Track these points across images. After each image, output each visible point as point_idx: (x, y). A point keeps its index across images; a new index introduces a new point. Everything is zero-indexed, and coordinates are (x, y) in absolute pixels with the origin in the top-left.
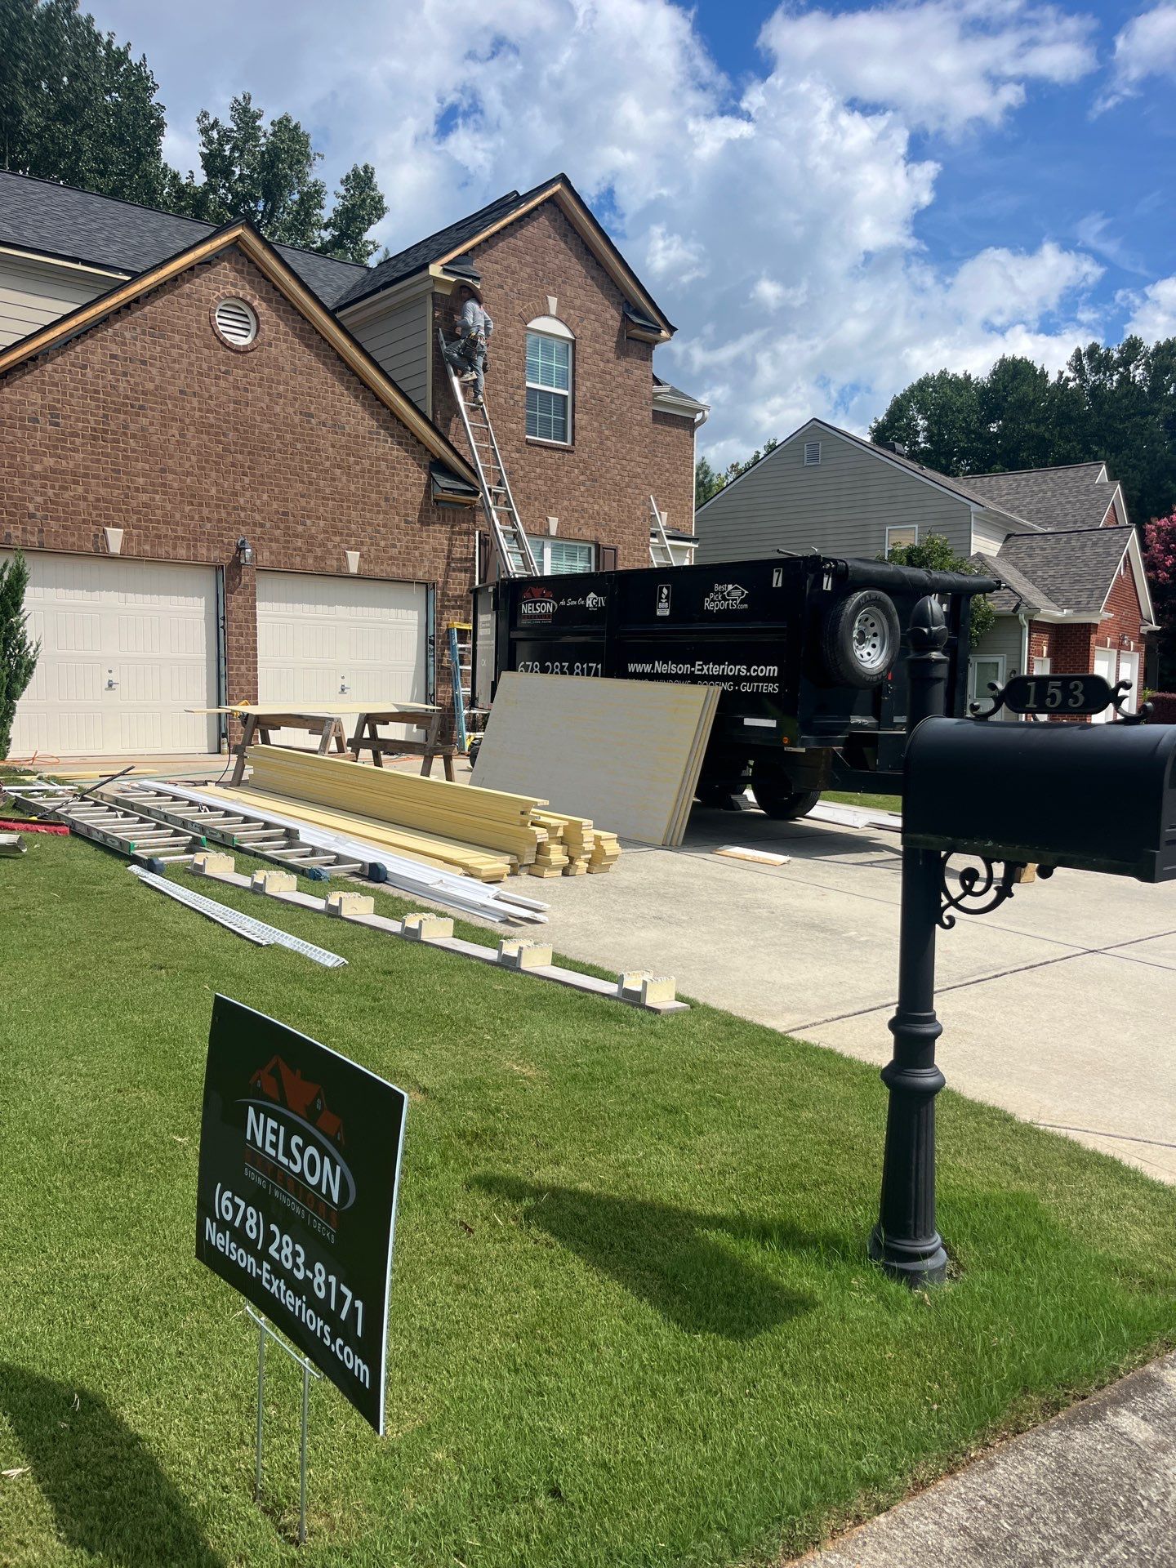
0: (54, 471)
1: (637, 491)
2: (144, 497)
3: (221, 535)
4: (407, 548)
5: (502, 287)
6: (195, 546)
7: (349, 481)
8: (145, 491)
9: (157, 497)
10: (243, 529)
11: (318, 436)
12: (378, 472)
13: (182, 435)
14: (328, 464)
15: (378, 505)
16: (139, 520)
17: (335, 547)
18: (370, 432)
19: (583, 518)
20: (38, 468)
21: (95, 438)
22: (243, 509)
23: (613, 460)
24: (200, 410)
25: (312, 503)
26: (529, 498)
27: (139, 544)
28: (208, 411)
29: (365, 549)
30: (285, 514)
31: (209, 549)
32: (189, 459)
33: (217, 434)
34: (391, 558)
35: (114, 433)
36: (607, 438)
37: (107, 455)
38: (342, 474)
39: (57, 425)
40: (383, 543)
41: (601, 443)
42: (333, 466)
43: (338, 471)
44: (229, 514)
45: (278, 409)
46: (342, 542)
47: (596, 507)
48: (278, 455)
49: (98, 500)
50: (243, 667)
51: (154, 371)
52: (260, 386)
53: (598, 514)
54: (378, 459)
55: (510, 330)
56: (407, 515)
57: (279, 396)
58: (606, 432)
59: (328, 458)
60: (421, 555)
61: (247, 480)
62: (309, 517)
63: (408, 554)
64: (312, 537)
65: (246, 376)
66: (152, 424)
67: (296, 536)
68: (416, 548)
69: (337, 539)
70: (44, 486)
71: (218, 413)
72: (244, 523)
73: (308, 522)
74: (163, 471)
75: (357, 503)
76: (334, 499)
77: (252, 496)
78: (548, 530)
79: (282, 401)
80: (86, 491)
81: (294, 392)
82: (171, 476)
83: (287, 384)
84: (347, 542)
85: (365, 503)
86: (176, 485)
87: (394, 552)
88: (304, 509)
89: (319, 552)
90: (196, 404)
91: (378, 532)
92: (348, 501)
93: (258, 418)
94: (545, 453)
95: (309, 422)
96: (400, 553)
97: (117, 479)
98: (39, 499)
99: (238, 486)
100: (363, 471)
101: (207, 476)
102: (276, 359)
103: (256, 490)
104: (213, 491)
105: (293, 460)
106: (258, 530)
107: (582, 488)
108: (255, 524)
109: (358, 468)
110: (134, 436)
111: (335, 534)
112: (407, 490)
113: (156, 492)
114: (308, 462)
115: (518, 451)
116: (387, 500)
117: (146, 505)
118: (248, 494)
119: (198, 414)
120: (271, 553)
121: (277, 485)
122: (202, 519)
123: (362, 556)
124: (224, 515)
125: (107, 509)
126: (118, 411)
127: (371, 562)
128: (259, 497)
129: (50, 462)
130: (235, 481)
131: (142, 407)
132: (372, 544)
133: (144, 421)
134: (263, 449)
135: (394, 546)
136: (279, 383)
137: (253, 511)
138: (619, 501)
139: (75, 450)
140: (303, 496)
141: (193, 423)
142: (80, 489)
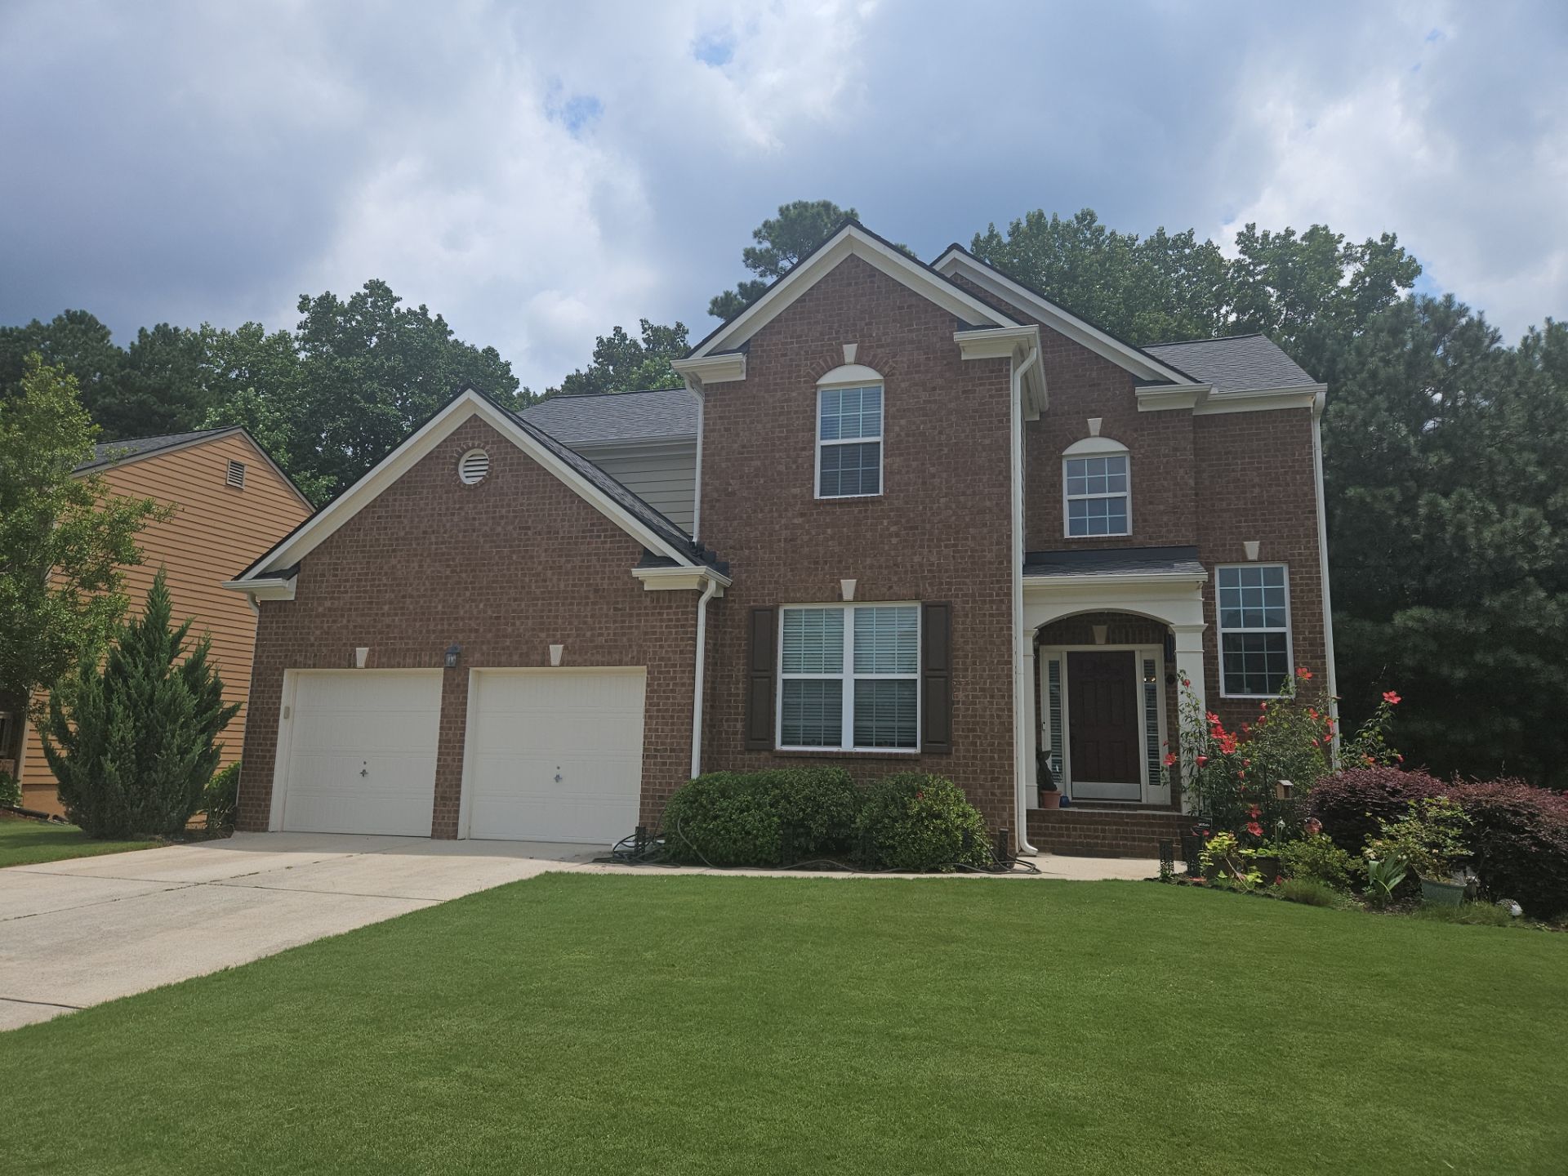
0: (330, 609)
1: (985, 530)
2: (387, 620)
3: (442, 643)
4: (615, 634)
5: (785, 355)
6: (420, 655)
7: (559, 580)
8: (389, 615)
9: (397, 618)
10: (460, 636)
11: (533, 545)
12: (588, 567)
13: (421, 566)
14: (540, 568)
15: (587, 597)
16: (382, 639)
17: (541, 642)
18: (583, 532)
19: (896, 573)
20: (320, 609)
21: (360, 580)
22: (463, 619)
23: (943, 500)
24: (436, 543)
25: (523, 606)
26: (817, 563)
27: (379, 658)
28: (442, 543)
29: (570, 641)
30: (498, 618)
31: (431, 657)
32: (424, 584)
33: (448, 560)
34: (596, 647)
35: (373, 574)
36: (933, 476)
37: (365, 592)
38: (553, 574)
39: (336, 575)
40: (588, 634)
41: (924, 483)
42: (545, 569)
43: (549, 573)
44: (450, 625)
45: (499, 529)
46: (548, 636)
47: (917, 559)
48: (495, 568)
49: (355, 627)
50: (449, 758)
51: (406, 521)
52: (486, 512)
53: (921, 565)
54: (589, 555)
55: (794, 394)
56: (617, 603)
57: (502, 517)
58: (933, 470)
59: (540, 563)
60: (629, 640)
61: (468, 594)
62: (519, 618)
63: (616, 641)
64: (519, 636)
65: (475, 508)
66: (399, 562)
67: (505, 636)
68: (624, 634)
69: (543, 635)
70: (322, 622)
71: (450, 543)
72: (463, 631)
73: (518, 623)
74: (404, 597)
75: (566, 598)
76: (543, 599)
77: (471, 606)
78: (841, 596)
79: (503, 522)
80: (348, 621)
81: (514, 511)
82: (408, 600)
83: (509, 505)
84: (554, 636)
85: (573, 598)
86: (411, 607)
87: (601, 640)
88: (514, 611)
89: (524, 648)
90: (433, 540)
91: (585, 623)
92: (557, 598)
93: (482, 540)
94: (838, 510)
95: (526, 534)
96: (606, 641)
97: (370, 609)
98: (318, 632)
99: (460, 600)
100: (574, 568)
101: (437, 595)
102: (502, 488)
103: (473, 601)
104: (440, 607)
105: (508, 569)
106: (473, 635)
107: (894, 540)
108: (470, 631)
109: (569, 566)
110: (386, 574)
111: (542, 630)
112: (618, 578)
113: (396, 615)
114: (522, 569)
115: (802, 515)
116: (596, 591)
117: (388, 626)
118: (467, 606)
119: (434, 546)
120: (483, 654)
121: (493, 594)
122: (428, 632)
123: (565, 648)
124: (446, 627)
125: (361, 633)
126: (377, 557)
127: (575, 653)
128: (477, 606)
129: (328, 604)
130: (459, 595)
131: (394, 551)
132: (578, 636)
133: (394, 561)
134: (484, 565)
135: (601, 635)
136: (502, 506)
137: (470, 619)
138: (955, 545)
139: (346, 592)
140: (515, 600)
141: (429, 555)
142: (345, 621)
